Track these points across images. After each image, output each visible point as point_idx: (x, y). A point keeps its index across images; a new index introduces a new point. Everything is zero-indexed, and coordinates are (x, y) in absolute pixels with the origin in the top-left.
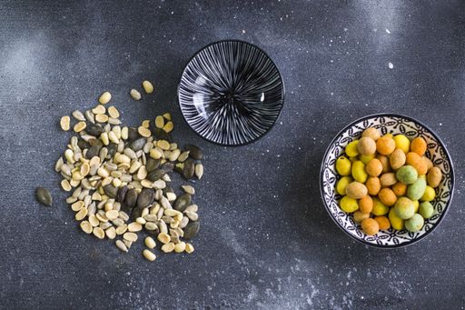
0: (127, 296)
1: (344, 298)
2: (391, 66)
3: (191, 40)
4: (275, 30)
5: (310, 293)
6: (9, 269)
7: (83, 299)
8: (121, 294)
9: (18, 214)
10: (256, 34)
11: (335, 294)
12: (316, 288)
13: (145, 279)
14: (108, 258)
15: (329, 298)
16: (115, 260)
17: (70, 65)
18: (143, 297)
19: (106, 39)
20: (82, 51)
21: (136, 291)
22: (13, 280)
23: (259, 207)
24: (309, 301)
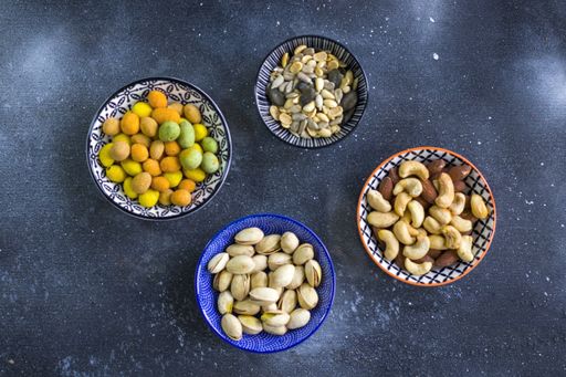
0: (160, 308)
1: (391, 305)
2: (436, 57)
3: (223, 33)
4: (312, 21)
5: (354, 300)
6: (33, 282)
7: (113, 312)
8: (153, 305)
10: (291, 26)
11: (380, 300)
12: (361, 294)
14: (138, 267)
15: (375, 305)
16: (146, 270)
17: (93, 63)
18: (176, 309)
19: (131, 34)
20: (105, 47)
21: (169, 302)
22: (37, 293)
23: (298, 209)
24: (354, 309)
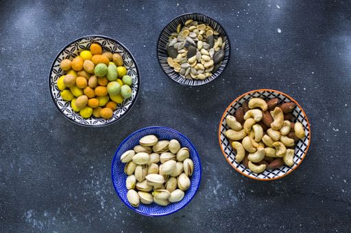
0: (90, 183)
1: (239, 191)
2: (279, 31)
3: (142, 9)
4: (200, 4)
5: (215, 186)
6: (12, 161)
7: (60, 183)
8: (86, 181)
9: (20, 124)
10: (186, 7)
11: (232, 188)
12: (221, 182)
13: (103, 171)
14: (78, 156)
15: (229, 190)
16: (83, 158)
17: (58, 24)
18: (101, 184)
19: (83, 7)
20: (67, 15)
21: (97, 180)
22: (14, 168)
24: (215, 192)
